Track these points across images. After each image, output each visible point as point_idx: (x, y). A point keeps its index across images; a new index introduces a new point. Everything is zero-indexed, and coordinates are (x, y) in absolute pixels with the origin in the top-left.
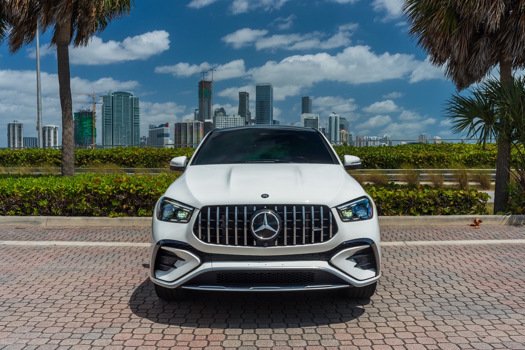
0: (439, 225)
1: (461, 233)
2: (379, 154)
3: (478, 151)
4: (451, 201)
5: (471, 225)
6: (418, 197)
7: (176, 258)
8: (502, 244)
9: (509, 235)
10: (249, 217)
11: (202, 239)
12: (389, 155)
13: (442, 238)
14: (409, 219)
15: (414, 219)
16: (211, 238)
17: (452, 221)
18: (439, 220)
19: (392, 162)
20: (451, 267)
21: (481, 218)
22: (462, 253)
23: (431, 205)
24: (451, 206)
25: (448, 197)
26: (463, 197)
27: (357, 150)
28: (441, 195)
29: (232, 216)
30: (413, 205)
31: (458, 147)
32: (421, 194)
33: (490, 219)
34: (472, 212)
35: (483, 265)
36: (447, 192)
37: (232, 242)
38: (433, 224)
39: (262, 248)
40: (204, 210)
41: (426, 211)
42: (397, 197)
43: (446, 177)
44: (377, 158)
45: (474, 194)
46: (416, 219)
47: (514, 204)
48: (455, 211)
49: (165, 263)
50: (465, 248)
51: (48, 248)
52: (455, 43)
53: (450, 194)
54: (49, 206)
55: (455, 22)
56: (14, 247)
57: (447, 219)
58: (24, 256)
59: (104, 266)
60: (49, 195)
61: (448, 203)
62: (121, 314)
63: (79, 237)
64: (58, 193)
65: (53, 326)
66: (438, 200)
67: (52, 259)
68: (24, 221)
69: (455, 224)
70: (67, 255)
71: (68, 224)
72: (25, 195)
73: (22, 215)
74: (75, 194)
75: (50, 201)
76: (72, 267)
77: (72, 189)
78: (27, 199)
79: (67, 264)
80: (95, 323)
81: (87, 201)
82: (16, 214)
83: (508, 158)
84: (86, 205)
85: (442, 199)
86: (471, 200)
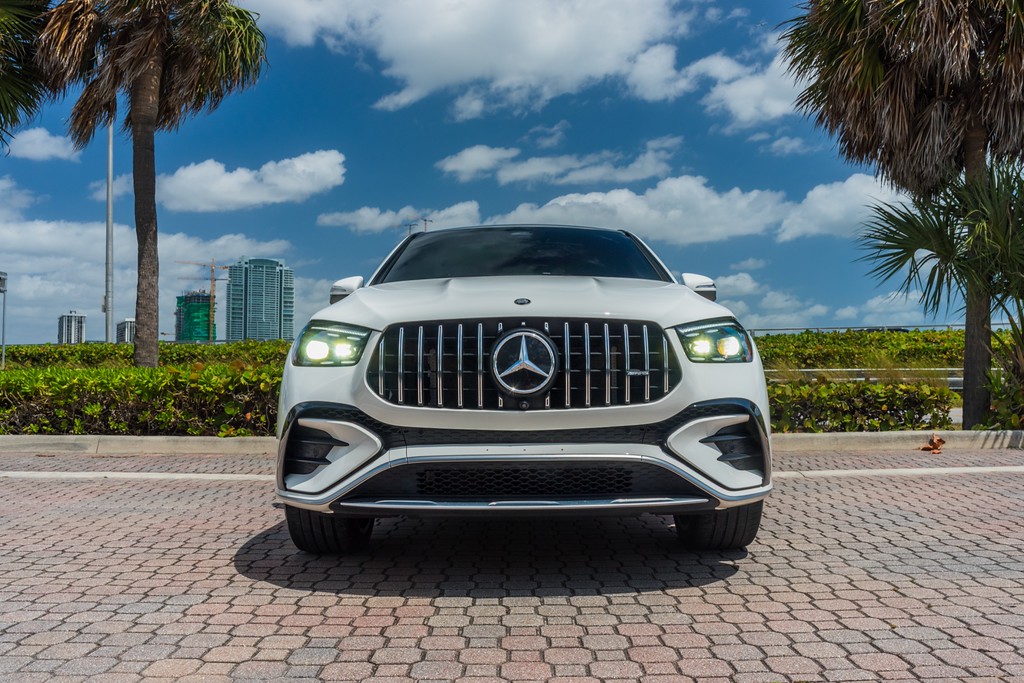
0: (862, 449)
1: (907, 460)
4: (882, 403)
5: (925, 449)
6: (818, 397)
7: (330, 442)
8: (995, 472)
10: (489, 345)
11: (386, 397)
13: (869, 465)
14: (803, 439)
15: (812, 439)
16: (405, 393)
17: (887, 442)
18: (861, 440)
20: (892, 509)
21: (943, 436)
22: (918, 485)
24: (884, 413)
25: (878, 396)
26: (906, 396)
28: (863, 392)
29: (450, 346)
30: (810, 413)
32: (824, 390)
33: (961, 438)
34: (924, 426)
36: (874, 387)
37: (450, 402)
38: (849, 448)
39: (517, 412)
40: (391, 332)
41: (835, 424)
42: (778, 396)
45: (926, 390)
46: (818, 439)
47: (1005, 410)
48: (892, 423)
49: (307, 455)
51: (90, 481)
52: (882, 108)
53: (879, 389)
54: (105, 414)
55: (880, 70)
56: (23, 480)
57: (877, 438)
58: (39, 492)
59: (194, 506)
60: (103, 393)
61: (878, 408)
62: (212, 575)
63: (156, 467)
64: (122, 390)
65: (60, 592)
66: (858, 403)
67: (93, 495)
68: (54, 444)
69: (893, 447)
70: (125, 490)
71: (139, 450)
72: (58, 394)
73: (51, 433)
74: (154, 393)
75: (108, 406)
76: (130, 506)
77: (148, 382)
78: (62, 402)
79: (121, 503)
80: (153, 588)
81: (177, 406)
82: (41, 432)
83: (986, 326)
84: (174, 413)
85: (865, 400)
86: (922, 401)
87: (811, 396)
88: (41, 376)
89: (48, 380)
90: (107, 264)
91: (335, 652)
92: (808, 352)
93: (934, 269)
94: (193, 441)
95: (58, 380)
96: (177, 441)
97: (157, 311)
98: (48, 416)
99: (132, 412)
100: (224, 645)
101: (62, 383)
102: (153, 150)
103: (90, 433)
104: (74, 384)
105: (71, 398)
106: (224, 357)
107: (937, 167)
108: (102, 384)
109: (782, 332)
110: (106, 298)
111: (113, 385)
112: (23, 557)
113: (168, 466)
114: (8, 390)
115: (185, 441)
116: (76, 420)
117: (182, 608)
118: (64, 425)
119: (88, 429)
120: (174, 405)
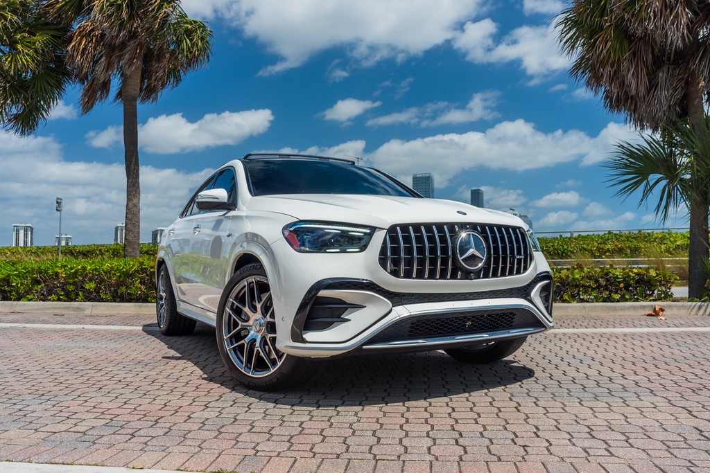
0: (603, 314)
1: (629, 322)
2: (552, 246)
4: (620, 282)
5: (649, 315)
6: (573, 278)
9: (699, 324)
12: (565, 247)
13: (598, 326)
14: (560, 307)
15: (567, 307)
16: (404, 270)
17: (622, 310)
18: (602, 309)
20: (590, 352)
21: (663, 306)
22: (617, 340)
23: (592, 289)
24: (621, 289)
25: (617, 277)
26: (637, 277)
28: (607, 274)
30: (567, 289)
32: (577, 274)
33: (678, 307)
34: (651, 298)
35: (640, 350)
36: (614, 271)
38: (593, 314)
41: (585, 297)
45: (653, 273)
46: (571, 307)
48: (627, 297)
50: (625, 335)
51: (71, 330)
52: (628, 71)
53: (618, 273)
54: (97, 290)
55: (626, 45)
56: (33, 329)
57: (615, 307)
58: (36, 336)
59: (120, 346)
60: (97, 275)
61: (617, 286)
62: (94, 385)
63: (120, 322)
64: (107, 272)
66: (603, 282)
67: (66, 338)
68: (66, 308)
69: (626, 313)
70: (88, 335)
71: (116, 312)
72: (69, 275)
73: (65, 301)
74: (127, 275)
75: (99, 284)
77: (124, 268)
79: (79, 343)
82: (59, 300)
83: (704, 227)
84: (140, 288)
85: (607, 280)
86: (650, 280)
87: (568, 277)
88: (59, 264)
89: (64, 267)
91: (118, 429)
93: (665, 187)
95: (69, 266)
96: (141, 306)
97: (138, 222)
98: (63, 290)
99: (114, 287)
100: (58, 423)
101: (71, 269)
102: (136, 117)
103: (89, 301)
104: (79, 269)
105: (77, 278)
108: (96, 269)
109: (591, 234)
111: (103, 270)
113: (128, 321)
114: (41, 273)
115: (146, 306)
116: (80, 293)
118: (73, 296)
119: (88, 298)
120: (141, 283)
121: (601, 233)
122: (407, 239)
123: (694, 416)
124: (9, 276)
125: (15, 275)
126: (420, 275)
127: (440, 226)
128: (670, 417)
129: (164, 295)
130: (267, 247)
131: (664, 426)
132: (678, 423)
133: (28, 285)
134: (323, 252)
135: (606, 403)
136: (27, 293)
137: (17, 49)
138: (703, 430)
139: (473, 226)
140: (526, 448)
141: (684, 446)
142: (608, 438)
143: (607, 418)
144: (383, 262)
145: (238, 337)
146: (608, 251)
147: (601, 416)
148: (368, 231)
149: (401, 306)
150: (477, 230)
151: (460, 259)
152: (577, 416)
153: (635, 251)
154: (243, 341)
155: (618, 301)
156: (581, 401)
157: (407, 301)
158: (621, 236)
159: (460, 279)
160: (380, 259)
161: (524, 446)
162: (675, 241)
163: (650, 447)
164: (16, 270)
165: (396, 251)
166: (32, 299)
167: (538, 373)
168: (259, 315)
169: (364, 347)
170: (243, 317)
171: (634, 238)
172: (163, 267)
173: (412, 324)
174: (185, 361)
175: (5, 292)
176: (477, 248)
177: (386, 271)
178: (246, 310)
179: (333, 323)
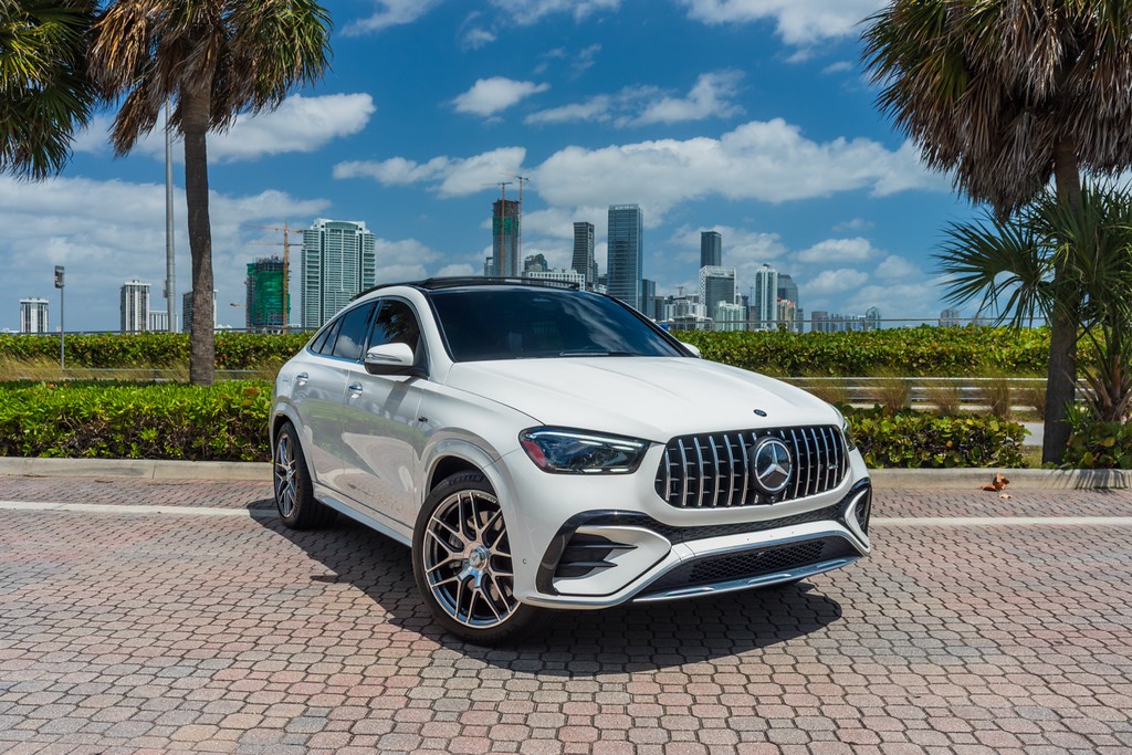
0: (921, 487)
1: (960, 503)
2: (837, 347)
3: (1041, 343)
4: (948, 439)
5: (987, 489)
6: (880, 432)
8: (1034, 525)
9: (1057, 510)
12: (857, 349)
13: (916, 511)
17: (949, 480)
18: (919, 478)
19: (864, 363)
20: (911, 568)
21: (1008, 475)
22: (945, 542)
23: (907, 449)
24: (948, 449)
25: (943, 432)
26: (972, 432)
27: (793, 339)
28: (929, 427)
30: (871, 448)
31: (1000, 333)
32: (885, 425)
33: (1028, 477)
34: (990, 463)
35: (978, 564)
36: (938, 422)
38: (908, 486)
41: (897, 460)
43: (966, 393)
44: (833, 357)
45: (994, 426)
47: (1080, 447)
48: (957, 460)
50: (956, 532)
51: (145, 518)
52: (963, 120)
53: (944, 424)
54: (160, 440)
55: (963, 79)
56: (83, 515)
57: (938, 475)
58: (97, 532)
59: (237, 553)
60: (159, 419)
61: (942, 444)
62: (242, 636)
63: (209, 498)
64: (177, 414)
65: (111, 653)
66: (922, 438)
67: (147, 536)
68: (112, 469)
69: (954, 485)
70: (176, 530)
71: (193, 476)
72: (115, 418)
73: (109, 457)
74: (208, 419)
75: (163, 432)
76: (179, 552)
77: (202, 409)
78: (119, 427)
79: (171, 547)
80: (189, 651)
81: (231, 431)
82: (99, 456)
83: (1070, 355)
84: (228, 439)
85: (929, 436)
86: (990, 437)
87: (872, 430)
88: (98, 401)
89: (106, 405)
90: (168, 245)
91: (325, 721)
92: (922, 349)
93: (1017, 292)
94: (247, 468)
95: (115, 404)
96: (231, 467)
98: (106, 439)
99: (186, 437)
100: (238, 712)
101: (119, 408)
103: (147, 458)
104: (130, 409)
105: (128, 423)
106: (290, 350)
107: (1019, 186)
108: (157, 409)
110: (167, 282)
111: (168, 410)
112: (82, 612)
113: (220, 497)
114: (67, 413)
115: (239, 467)
116: (133, 445)
117: (210, 673)
118: (121, 450)
119: (145, 453)
120: (228, 431)
121: (911, 326)
122: (692, 456)
123: (1053, 691)
124: (18, 417)
125: (28, 417)
126: (707, 503)
127: (733, 435)
128: (1024, 693)
129: (288, 468)
130: (496, 459)
131: (1016, 709)
132: (1032, 703)
133: (48, 433)
134: (579, 474)
135: (942, 666)
136: (48, 444)
137: (12, 49)
138: (1063, 715)
139: (775, 432)
140: (854, 747)
141: (1042, 741)
142: (950, 729)
143: (946, 694)
144: (660, 488)
145: (447, 571)
146: (922, 356)
147: (938, 690)
148: (640, 445)
149: (681, 544)
150: (779, 436)
151: (759, 478)
152: (907, 691)
153: (964, 361)
154: (455, 578)
155: (942, 466)
156: (910, 663)
157: (688, 537)
158: (942, 332)
159: (758, 504)
160: (656, 483)
161: (850, 744)
162: (1023, 343)
163: (1002, 744)
164: (30, 409)
165: (677, 472)
166: (56, 454)
167: (846, 611)
168: (478, 543)
169: (635, 600)
170: (452, 543)
171: (961, 336)
172: (285, 427)
173: (695, 566)
174: (347, 586)
175: (13, 442)
176: (780, 462)
177: (664, 499)
178: (460, 535)
179: (594, 567)
